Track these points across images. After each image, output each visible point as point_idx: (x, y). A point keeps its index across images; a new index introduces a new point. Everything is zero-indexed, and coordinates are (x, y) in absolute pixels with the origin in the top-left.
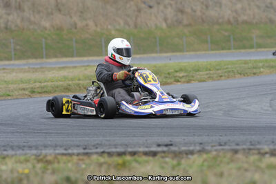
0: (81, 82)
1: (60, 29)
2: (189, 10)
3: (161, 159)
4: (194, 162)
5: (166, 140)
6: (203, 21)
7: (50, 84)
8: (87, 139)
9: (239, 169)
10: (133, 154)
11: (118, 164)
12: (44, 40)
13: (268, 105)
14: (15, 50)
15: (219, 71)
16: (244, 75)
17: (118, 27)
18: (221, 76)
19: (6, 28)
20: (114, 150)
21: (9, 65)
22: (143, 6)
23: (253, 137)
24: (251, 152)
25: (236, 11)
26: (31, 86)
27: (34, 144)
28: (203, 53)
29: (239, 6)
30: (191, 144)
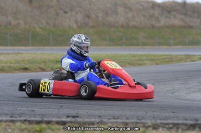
0: (12, 65)
2: (93, 16)
5: (73, 112)
6: (104, 24)
11: (36, 131)
16: (132, 65)
17: (41, 26)
20: (33, 119)
22: (60, 11)
23: (139, 113)
24: (138, 125)
25: (128, 18)
28: (103, 47)
29: (130, 15)
30: (92, 116)
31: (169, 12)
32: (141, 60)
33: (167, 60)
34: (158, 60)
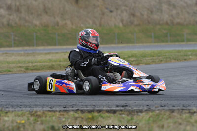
0: (61, 63)
1: (47, 26)
2: (138, 14)
3: (119, 116)
4: (143, 118)
5: (122, 103)
6: (149, 22)
7: (39, 64)
8: (66, 101)
9: (175, 123)
10: (99, 111)
11: (89, 118)
12: (35, 34)
13: (195, 81)
14: (14, 40)
15: (160, 57)
16: (178, 60)
17: (88, 25)
18: (161, 61)
19: (8, 25)
20: (85, 109)
21: (10, 51)
22: (106, 11)
23: (185, 102)
24: (184, 111)
25: (172, 16)
26: (25, 65)
27: (28, 104)
28: (148, 44)
29: (174, 12)
30: (140, 105)
32: (186, 55)
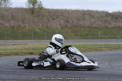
0: (23, 51)
1: (13, 27)
2: (71, 21)
6: (77, 27)
7: (9, 51)
12: (6, 32)
13: (108, 64)
15: (85, 49)
16: (96, 51)
17: (39, 27)
18: (86, 51)
22: (51, 18)
25: (91, 22)
26: (1, 52)
29: (93, 20)
31: (117, 18)
32: (101, 48)
33: (117, 47)
34: (111, 47)
